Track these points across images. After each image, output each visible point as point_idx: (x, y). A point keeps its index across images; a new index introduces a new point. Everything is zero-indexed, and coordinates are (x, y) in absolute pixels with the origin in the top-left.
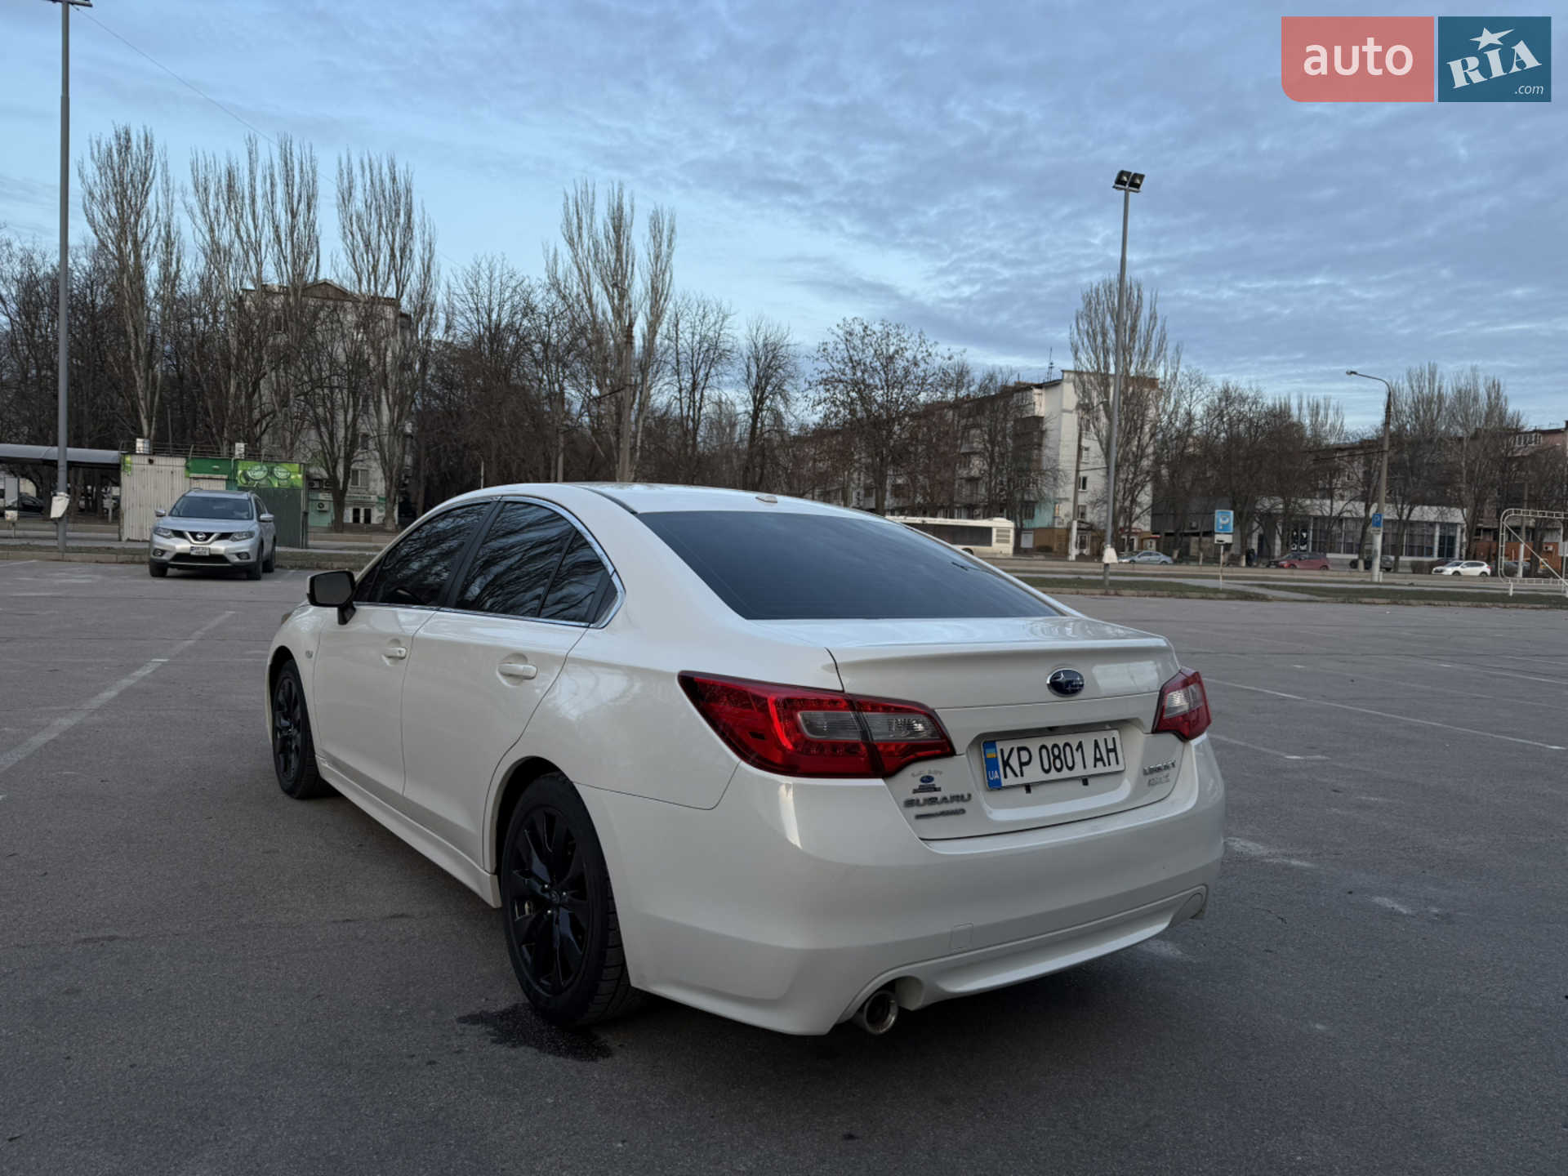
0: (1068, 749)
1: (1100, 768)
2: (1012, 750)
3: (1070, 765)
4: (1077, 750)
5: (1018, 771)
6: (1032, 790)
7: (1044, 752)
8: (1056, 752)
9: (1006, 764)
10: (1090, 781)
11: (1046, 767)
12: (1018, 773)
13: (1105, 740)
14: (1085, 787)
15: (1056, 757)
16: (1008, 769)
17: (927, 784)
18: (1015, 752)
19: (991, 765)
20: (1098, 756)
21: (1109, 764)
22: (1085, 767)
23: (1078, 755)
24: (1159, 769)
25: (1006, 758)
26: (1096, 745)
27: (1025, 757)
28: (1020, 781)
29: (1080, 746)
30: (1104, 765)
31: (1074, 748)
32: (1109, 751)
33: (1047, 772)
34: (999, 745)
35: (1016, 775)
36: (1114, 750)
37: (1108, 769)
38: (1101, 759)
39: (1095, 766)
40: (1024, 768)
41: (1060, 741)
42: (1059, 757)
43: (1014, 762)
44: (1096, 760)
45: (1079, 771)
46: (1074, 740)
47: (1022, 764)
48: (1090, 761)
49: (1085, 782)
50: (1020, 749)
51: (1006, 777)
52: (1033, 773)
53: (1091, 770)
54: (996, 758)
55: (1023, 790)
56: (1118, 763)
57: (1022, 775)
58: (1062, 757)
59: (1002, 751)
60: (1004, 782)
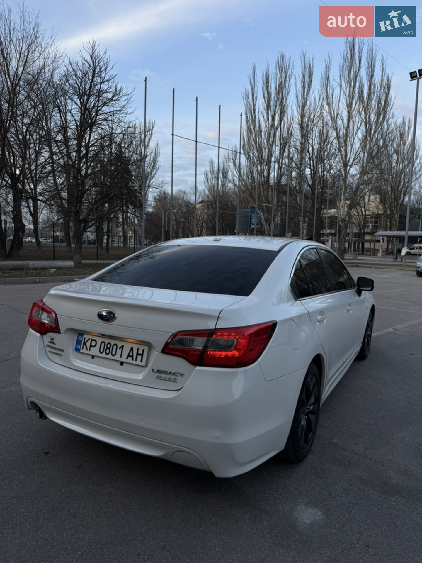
0: (115, 347)
1: (130, 360)
2: (89, 339)
3: (114, 353)
4: (120, 348)
5: (88, 348)
6: (95, 358)
7: (103, 344)
8: (109, 346)
9: (85, 344)
10: (124, 364)
11: (102, 351)
12: (88, 349)
13: (138, 349)
14: (121, 366)
15: (107, 348)
16: (85, 346)
17: (52, 341)
18: (90, 341)
19: (78, 342)
20: (131, 354)
21: (136, 360)
22: (121, 357)
23: (119, 351)
24: (166, 373)
25: (85, 341)
26: (132, 349)
27: (93, 343)
28: (88, 352)
29: (122, 347)
30: (133, 360)
31: (119, 347)
32: (138, 354)
33: (101, 353)
34: (85, 336)
35: (87, 349)
36: (142, 355)
37: (134, 362)
38: (132, 357)
39: (127, 358)
40: (92, 348)
41: (113, 342)
42: (109, 349)
43: (88, 344)
44: (129, 356)
45: (117, 357)
46: (120, 344)
47: (91, 346)
48: (125, 354)
49: (122, 363)
50: (92, 340)
51: (83, 349)
52: (95, 351)
53: (124, 359)
54: (82, 340)
55: (91, 357)
56: (141, 361)
57: (90, 350)
58: (111, 349)
59: (85, 338)
60: (81, 351)
